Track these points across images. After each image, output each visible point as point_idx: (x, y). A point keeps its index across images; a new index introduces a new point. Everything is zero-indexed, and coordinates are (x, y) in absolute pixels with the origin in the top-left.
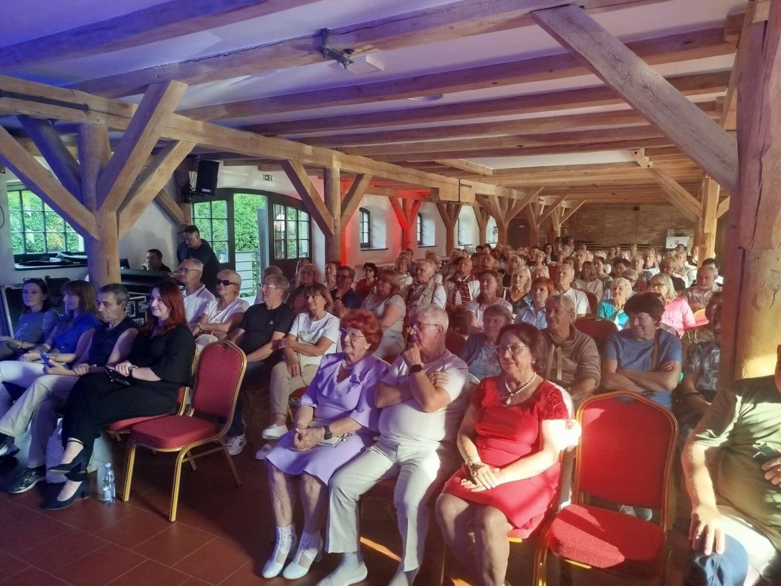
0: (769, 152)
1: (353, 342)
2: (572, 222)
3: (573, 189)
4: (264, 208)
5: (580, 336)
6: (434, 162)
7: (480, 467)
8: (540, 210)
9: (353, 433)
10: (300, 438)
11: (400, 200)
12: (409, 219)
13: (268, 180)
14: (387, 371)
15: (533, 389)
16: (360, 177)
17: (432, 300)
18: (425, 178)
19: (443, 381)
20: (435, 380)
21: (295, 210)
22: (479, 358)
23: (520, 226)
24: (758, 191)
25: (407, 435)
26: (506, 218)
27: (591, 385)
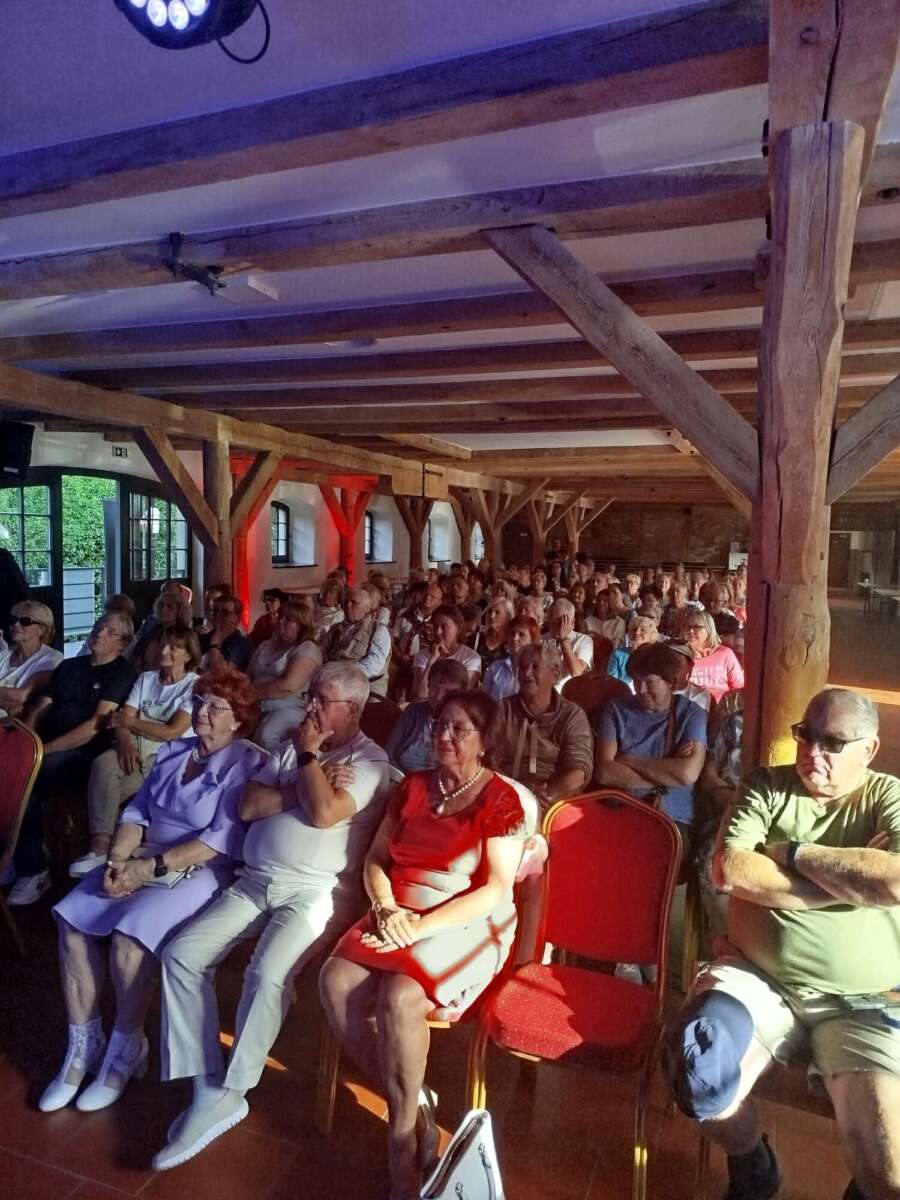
0: (786, 450)
1: (212, 716)
2: (596, 530)
3: (592, 482)
4: (114, 500)
5: (565, 705)
6: (379, 437)
7: (392, 912)
8: (547, 512)
9: (203, 865)
10: (113, 876)
11: (338, 492)
12: (352, 520)
13: (121, 455)
14: (262, 764)
15: (477, 791)
16: (262, 455)
17: (368, 649)
18: (369, 460)
19: (345, 779)
20: (335, 777)
21: (165, 503)
22: (419, 741)
23: (522, 535)
24: (778, 504)
25: (283, 862)
26: (496, 522)
27: (577, 780)
